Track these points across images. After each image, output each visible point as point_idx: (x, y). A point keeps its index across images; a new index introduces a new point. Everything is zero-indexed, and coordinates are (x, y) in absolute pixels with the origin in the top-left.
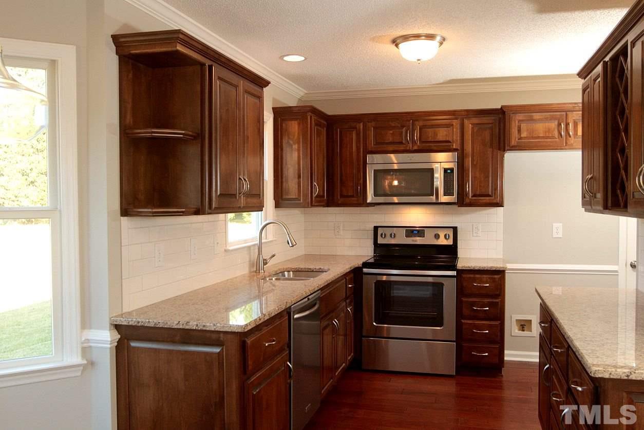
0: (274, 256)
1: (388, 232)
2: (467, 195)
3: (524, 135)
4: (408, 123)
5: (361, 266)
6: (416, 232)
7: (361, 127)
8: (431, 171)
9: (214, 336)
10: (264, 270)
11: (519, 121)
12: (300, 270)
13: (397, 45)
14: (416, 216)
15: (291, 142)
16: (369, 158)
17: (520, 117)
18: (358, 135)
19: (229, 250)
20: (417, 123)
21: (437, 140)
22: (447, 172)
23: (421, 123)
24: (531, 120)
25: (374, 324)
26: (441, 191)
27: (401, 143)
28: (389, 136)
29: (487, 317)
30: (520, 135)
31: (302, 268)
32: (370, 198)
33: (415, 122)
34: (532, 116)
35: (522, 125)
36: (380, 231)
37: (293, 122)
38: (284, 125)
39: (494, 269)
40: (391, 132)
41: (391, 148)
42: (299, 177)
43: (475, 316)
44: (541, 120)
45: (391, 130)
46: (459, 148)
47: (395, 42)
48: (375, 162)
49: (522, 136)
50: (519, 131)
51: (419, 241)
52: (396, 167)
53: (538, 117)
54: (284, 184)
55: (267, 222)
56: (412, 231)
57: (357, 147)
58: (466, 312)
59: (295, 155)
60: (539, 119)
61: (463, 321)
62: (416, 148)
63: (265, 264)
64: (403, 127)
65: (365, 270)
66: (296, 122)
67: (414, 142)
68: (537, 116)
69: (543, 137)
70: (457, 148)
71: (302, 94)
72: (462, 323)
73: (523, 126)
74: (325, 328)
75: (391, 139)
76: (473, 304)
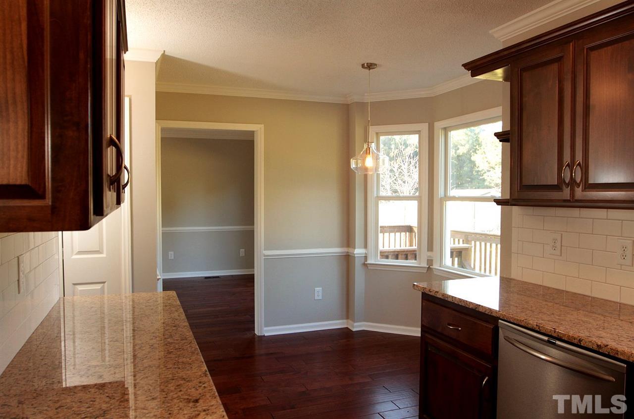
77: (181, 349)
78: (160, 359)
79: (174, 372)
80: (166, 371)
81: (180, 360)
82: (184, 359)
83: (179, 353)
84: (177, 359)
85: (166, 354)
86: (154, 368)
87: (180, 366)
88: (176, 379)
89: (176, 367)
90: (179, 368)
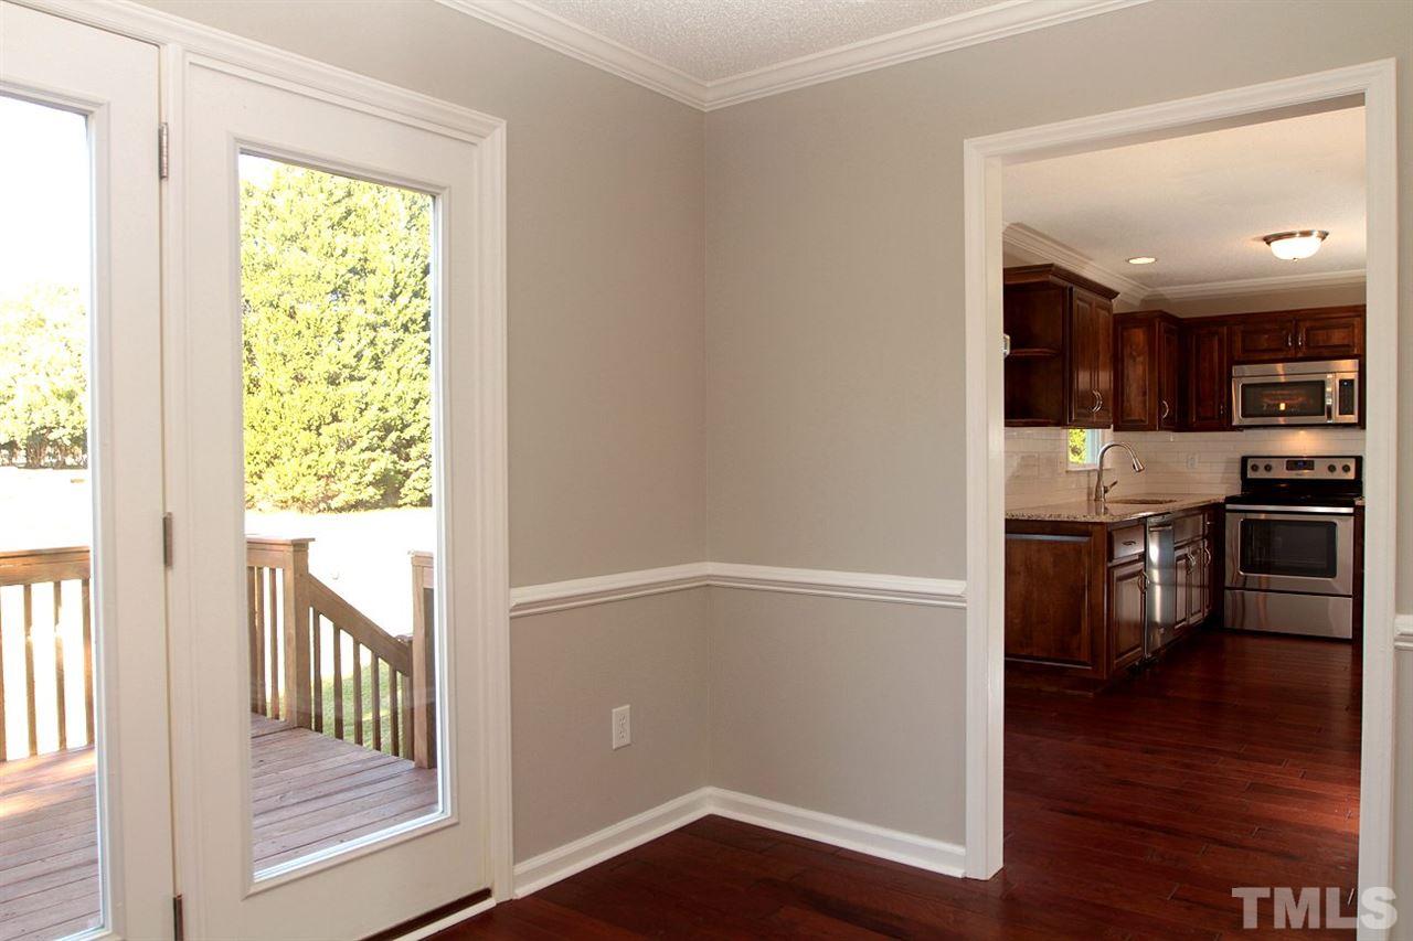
0: (1115, 483)
1: (1261, 464)
4: (1289, 324)
5: (1223, 502)
6: (1302, 463)
7: (1225, 332)
8: (1322, 384)
9: (1083, 527)
13: (1268, 243)
14: (1302, 442)
15: (1134, 353)
16: (1236, 370)
18: (1220, 341)
19: (1071, 472)
20: (1301, 324)
21: (1331, 344)
22: (1344, 385)
23: (1308, 324)
25: (1240, 572)
26: (1335, 410)
27: (1280, 350)
28: (1264, 341)
32: (1237, 418)
33: (1299, 323)
36: (1250, 463)
37: (1137, 330)
38: (1125, 334)
40: (1266, 336)
41: (1266, 357)
42: (1144, 394)
45: (1265, 333)
46: (1362, 354)
47: (1268, 240)
48: (1246, 374)
51: (1306, 474)
52: (1283, 379)
54: (1125, 404)
55: (1106, 445)
56: (1296, 462)
57: (1219, 355)
59: (1140, 370)
62: (1300, 355)
63: (1106, 492)
64: (1283, 329)
65: (1229, 506)
66: (1141, 330)
67: (1298, 349)
70: (1358, 352)
71: (1146, 293)
74: (1179, 559)
75: (1265, 345)
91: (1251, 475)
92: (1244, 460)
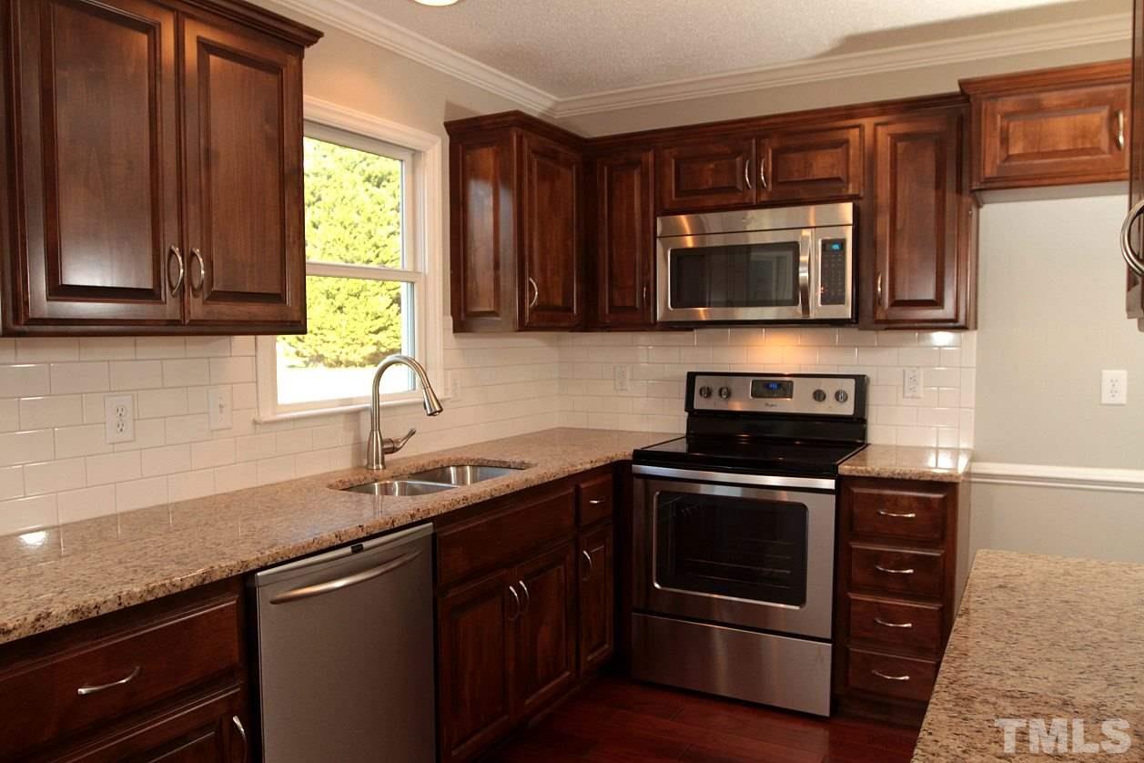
0: (412, 433)
1: (715, 384)
2: (877, 301)
3: (1016, 149)
4: (747, 144)
5: (630, 458)
6: (775, 386)
7: (651, 160)
8: (794, 248)
10: (383, 463)
11: (1006, 115)
12: (485, 463)
16: (663, 225)
17: (1008, 104)
18: (644, 176)
20: (766, 141)
21: (811, 178)
22: (831, 251)
23: (776, 143)
24: (1037, 109)
25: (657, 585)
26: (816, 293)
27: (733, 189)
28: (708, 174)
29: (909, 589)
30: (1007, 150)
31: (489, 461)
33: (763, 141)
34: (1039, 100)
35: (1012, 125)
36: (700, 383)
37: (485, 150)
38: (468, 157)
39: (929, 478)
40: (712, 166)
41: (710, 201)
42: (497, 265)
43: (881, 585)
44: (1063, 110)
45: (711, 162)
46: (862, 194)
49: (1011, 153)
50: (1005, 141)
51: (781, 405)
53: (1055, 103)
54: (469, 283)
56: (767, 385)
57: (640, 201)
58: (858, 575)
60: (1057, 106)
61: (853, 596)
62: (764, 198)
63: (389, 450)
64: (737, 153)
65: (636, 468)
66: (491, 150)
67: (759, 186)
68: (1052, 98)
69: (1068, 153)
70: (857, 193)
71: (549, 104)
72: (850, 599)
73: (1016, 127)
75: (711, 183)
76: (878, 557)
77: (987, 671)
78: (1049, 660)
79: (1022, 629)
80: (1039, 632)
81: (1000, 645)
82: (991, 646)
83: (998, 663)
84: (1008, 650)
85: (1030, 667)
86: (1064, 645)
87: (1007, 635)
88: (1022, 617)
89: (1015, 636)
90: (1010, 631)
91: (700, 403)
92: (692, 377)
